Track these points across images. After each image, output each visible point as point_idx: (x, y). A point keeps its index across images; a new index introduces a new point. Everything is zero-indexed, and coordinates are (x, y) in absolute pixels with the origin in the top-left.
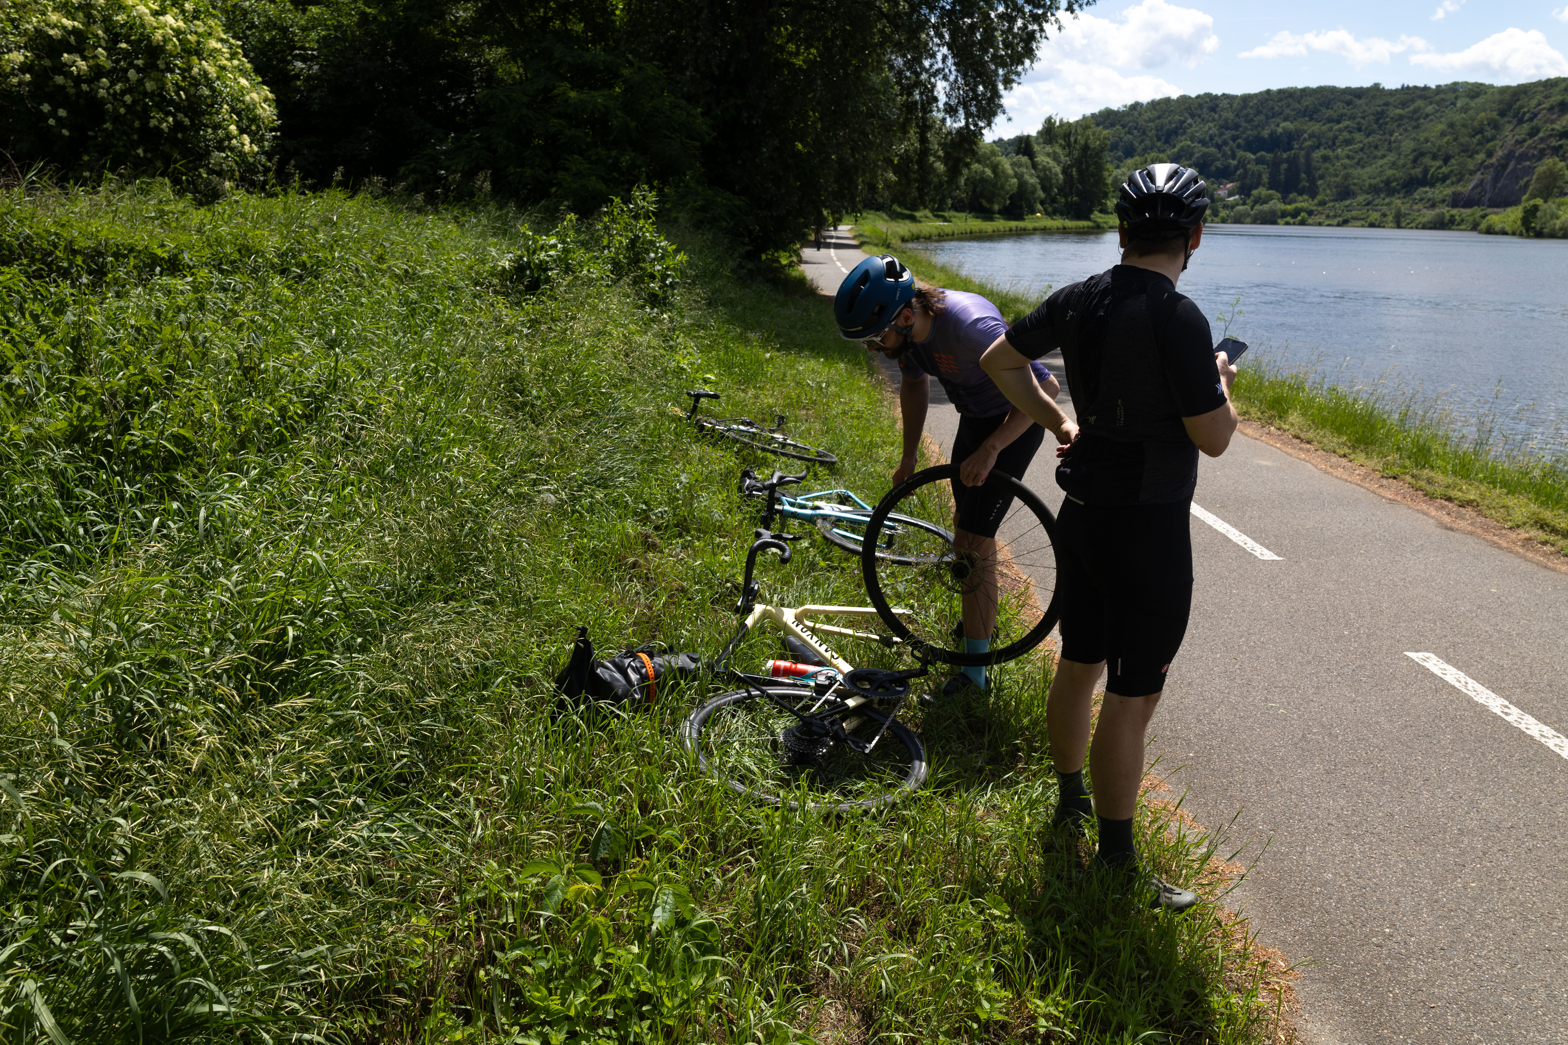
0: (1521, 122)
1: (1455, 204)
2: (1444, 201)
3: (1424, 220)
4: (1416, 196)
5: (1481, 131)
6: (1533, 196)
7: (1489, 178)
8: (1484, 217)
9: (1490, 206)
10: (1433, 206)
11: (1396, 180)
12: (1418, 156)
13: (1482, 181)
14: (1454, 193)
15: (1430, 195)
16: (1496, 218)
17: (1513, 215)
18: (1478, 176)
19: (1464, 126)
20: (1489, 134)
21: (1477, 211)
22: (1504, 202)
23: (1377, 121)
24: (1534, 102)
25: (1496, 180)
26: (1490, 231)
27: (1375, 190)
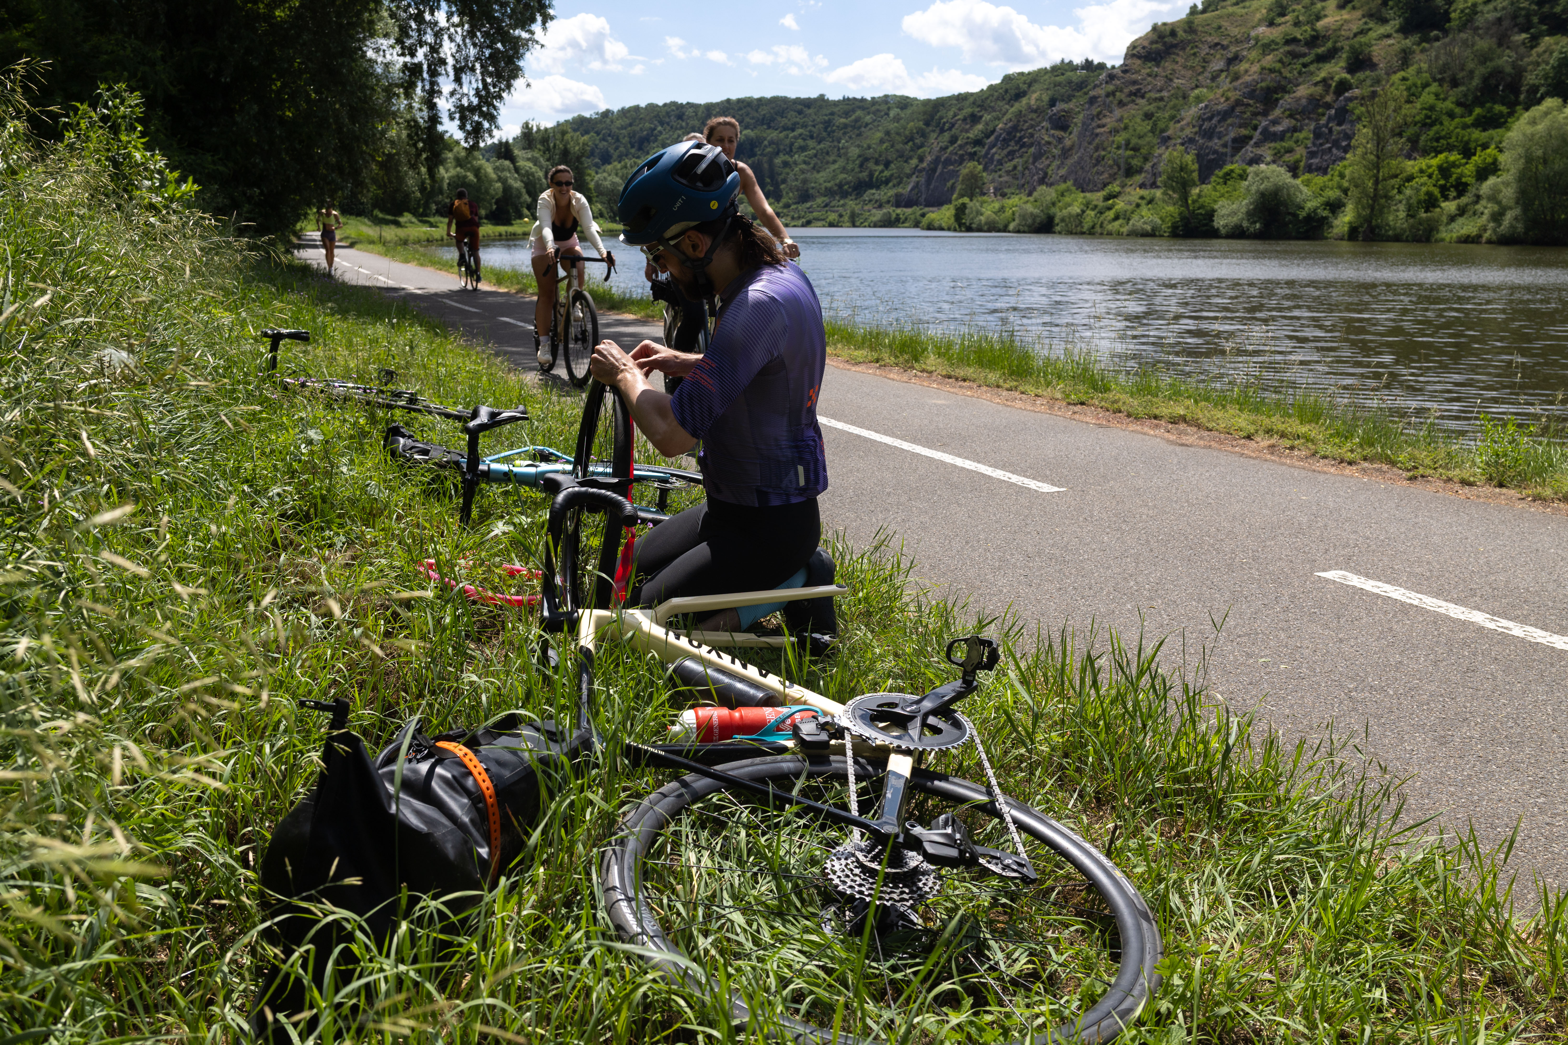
0: (942, 131)
1: (898, 205)
2: (888, 202)
3: (874, 219)
4: (866, 197)
5: (911, 139)
6: (962, 196)
7: (923, 180)
8: (923, 215)
9: (927, 206)
10: (880, 206)
11: (848, 183)
12: (864, 160)
13: (918, 183)
14: (896, 195)
15: (877, 197)
16: (933, 215)
17: (946, 214)
18: (914, 178)
19: (898, 134)
20: (918, 141)
21: (916, 210)
22: (938, 202)
23: (826, 129)
24: (951, 113)
25: (929, 182)
26: (930, 227)
27: (830, 193)
